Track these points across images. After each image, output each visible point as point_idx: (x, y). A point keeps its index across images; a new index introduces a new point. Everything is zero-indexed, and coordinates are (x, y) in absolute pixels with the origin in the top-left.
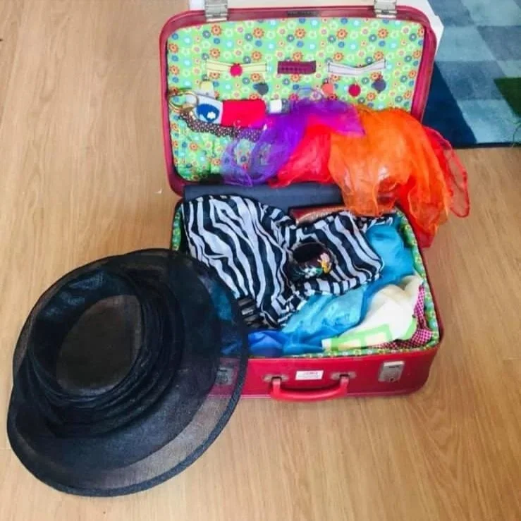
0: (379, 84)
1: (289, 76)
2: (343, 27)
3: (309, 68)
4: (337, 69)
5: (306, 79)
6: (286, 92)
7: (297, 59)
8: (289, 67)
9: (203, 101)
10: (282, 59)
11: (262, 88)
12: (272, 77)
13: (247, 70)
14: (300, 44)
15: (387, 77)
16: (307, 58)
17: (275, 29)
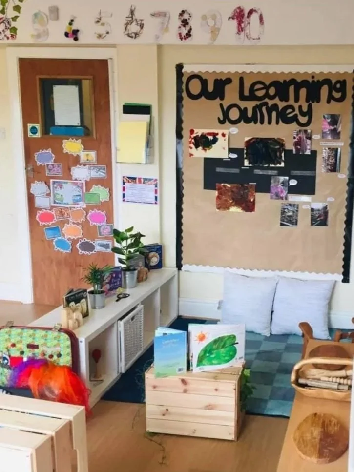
0: (59, 355)
1: (31, 349)
2: (47, 334)
3: (36, 347)
4: (45, 348)
5: (36, 351)
6: (30, 355)
7: (33, 343)
8: (31, 346)
9: (4, 356)
10: (28, 343)
11: (22, 353)
12: (25, 349)
13: (18, 346)
14: (34, 339)
15: (62, 353)
16: (36, 343)
17: (27, 333)
